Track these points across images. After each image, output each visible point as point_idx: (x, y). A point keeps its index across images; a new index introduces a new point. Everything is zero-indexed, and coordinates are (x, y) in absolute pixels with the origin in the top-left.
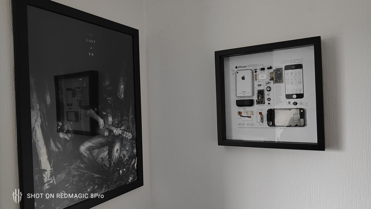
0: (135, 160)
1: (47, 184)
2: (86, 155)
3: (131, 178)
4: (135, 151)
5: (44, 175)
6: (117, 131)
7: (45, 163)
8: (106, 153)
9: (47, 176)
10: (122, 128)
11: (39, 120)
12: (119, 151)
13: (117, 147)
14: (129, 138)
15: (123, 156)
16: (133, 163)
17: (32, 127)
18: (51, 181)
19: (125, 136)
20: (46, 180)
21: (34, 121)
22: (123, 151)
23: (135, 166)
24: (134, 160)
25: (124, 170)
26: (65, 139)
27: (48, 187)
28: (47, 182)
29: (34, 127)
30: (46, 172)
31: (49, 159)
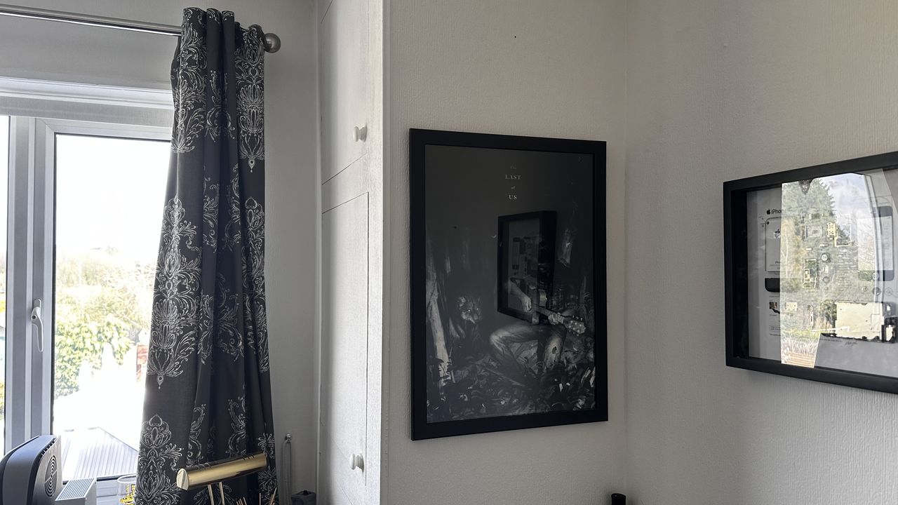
0: (592, 372)
1: (443, 380)
2: (500, 349)
3: (581, 402)
4: (591, 356)
5: (440, 367)
6: (555, 318)
7: (442, 352)
8: (534, 351)
9: (443, 369)
10: (565, 314)
11: (436, 293)
12: (558, 351)
13: (554, 343)
14: (578, 331)
15: (565, 361)
16: (586, 376)
17: (427, 302)
18: (448, 376)
19: (570, 327)
20: (442, 374)
21: (430, 294)
22: (566, 351)
23: (592, 381)
24: (589, 371)
25: (568, 384)
26: (470, 321)
27: (444, 384)
28: (444, 377)
29: (430, 302)
30: (442, 364)
31: (447, 346)
